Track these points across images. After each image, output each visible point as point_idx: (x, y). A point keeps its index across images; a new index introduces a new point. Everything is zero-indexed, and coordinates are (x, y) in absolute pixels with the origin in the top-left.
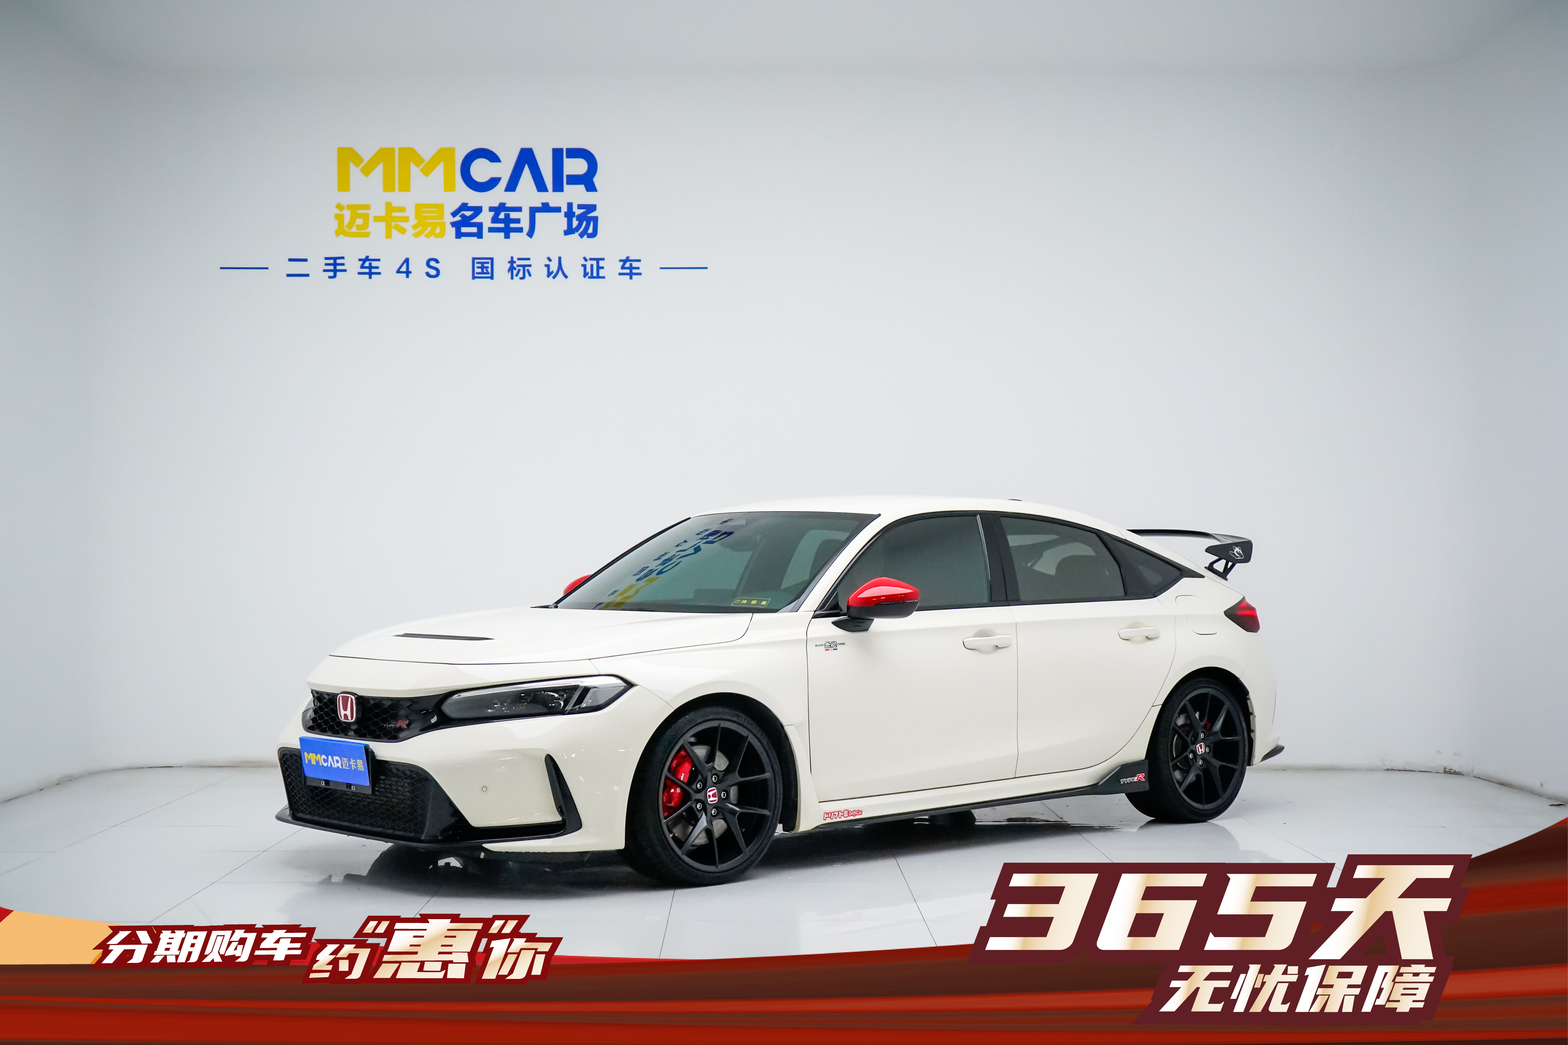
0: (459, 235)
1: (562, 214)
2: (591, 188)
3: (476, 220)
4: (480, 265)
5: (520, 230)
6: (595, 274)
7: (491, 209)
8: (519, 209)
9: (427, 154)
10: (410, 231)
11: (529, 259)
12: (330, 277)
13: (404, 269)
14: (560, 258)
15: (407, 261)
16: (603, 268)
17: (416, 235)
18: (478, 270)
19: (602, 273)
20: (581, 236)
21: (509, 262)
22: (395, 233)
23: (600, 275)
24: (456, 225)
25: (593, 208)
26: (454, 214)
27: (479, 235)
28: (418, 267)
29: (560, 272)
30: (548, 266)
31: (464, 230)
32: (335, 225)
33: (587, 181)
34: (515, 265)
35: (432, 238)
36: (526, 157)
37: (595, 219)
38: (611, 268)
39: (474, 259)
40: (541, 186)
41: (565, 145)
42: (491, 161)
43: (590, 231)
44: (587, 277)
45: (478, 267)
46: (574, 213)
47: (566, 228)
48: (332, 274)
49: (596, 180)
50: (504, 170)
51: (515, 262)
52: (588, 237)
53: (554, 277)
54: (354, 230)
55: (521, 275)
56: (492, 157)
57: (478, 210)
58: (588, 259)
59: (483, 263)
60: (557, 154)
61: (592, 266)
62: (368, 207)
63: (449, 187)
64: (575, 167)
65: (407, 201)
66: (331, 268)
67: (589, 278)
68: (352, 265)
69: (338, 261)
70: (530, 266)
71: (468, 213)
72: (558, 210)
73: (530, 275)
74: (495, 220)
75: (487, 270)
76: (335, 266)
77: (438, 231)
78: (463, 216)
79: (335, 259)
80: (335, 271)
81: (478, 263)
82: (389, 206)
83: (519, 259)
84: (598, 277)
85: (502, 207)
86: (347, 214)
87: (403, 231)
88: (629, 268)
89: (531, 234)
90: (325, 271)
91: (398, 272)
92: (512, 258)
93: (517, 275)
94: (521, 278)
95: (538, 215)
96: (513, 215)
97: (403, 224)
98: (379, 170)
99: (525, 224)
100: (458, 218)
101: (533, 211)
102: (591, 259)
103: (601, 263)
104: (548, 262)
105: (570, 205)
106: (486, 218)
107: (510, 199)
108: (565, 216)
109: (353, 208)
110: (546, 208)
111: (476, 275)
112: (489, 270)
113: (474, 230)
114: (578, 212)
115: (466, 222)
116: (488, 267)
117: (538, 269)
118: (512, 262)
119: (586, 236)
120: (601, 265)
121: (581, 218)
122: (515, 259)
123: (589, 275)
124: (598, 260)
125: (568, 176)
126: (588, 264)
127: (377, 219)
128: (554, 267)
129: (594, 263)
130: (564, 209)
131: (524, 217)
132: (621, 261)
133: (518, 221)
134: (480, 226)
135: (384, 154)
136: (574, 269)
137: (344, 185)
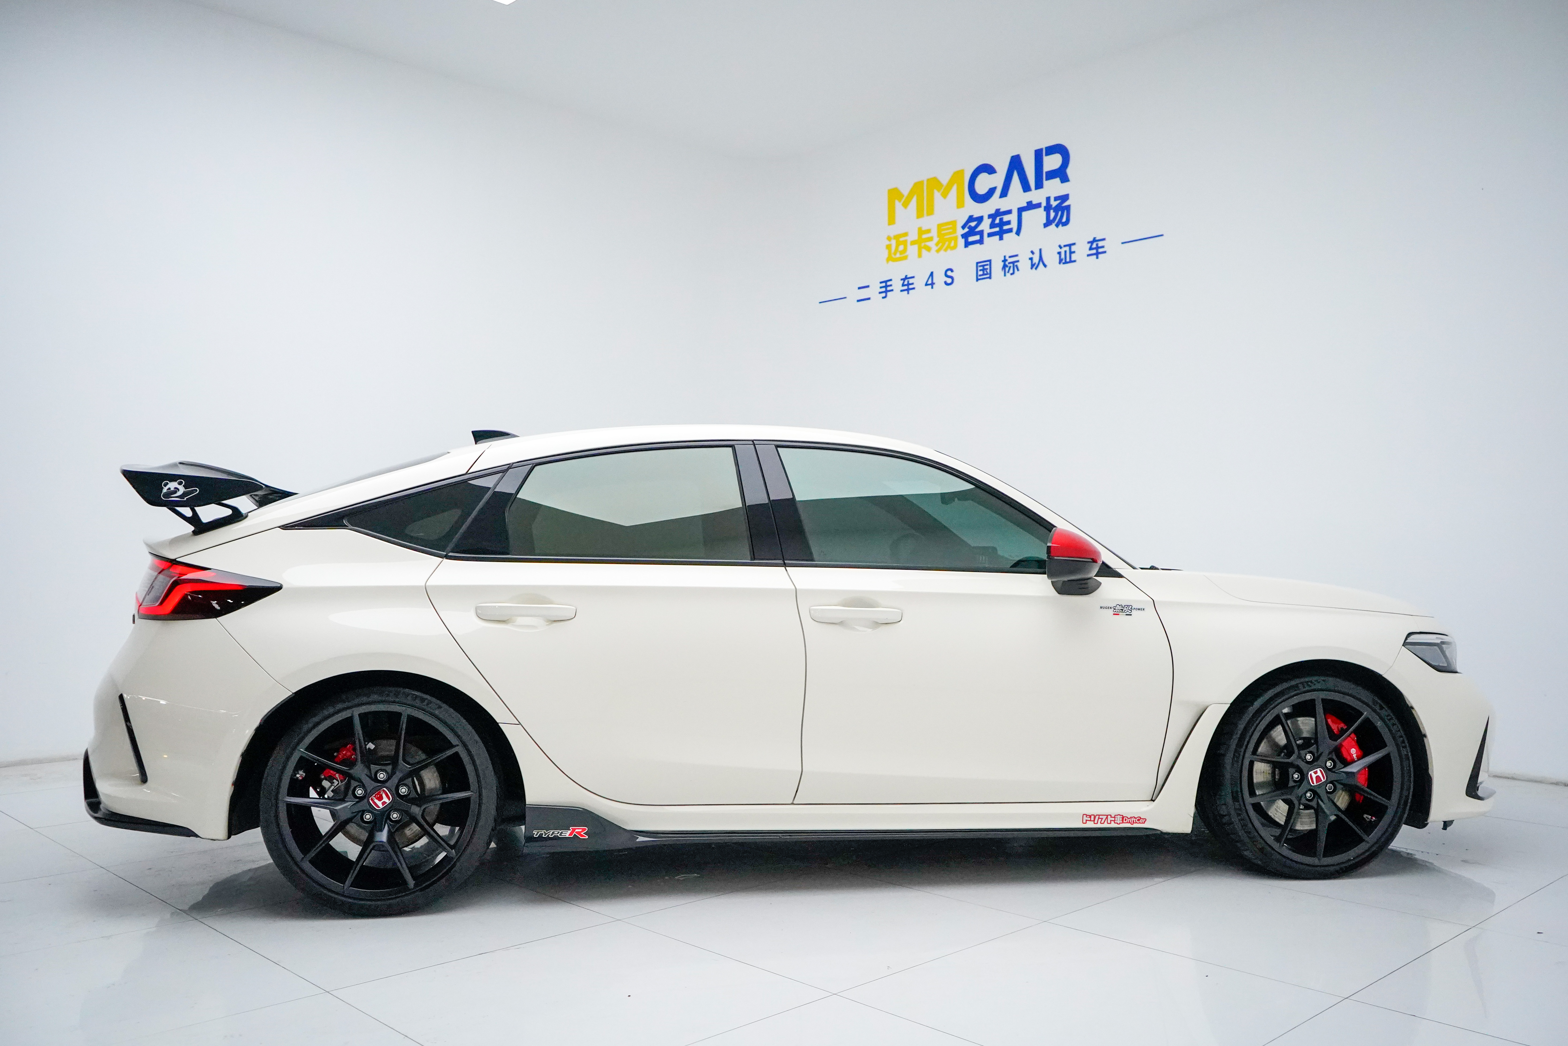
0: (967, 244)
1: (1042, 209)
2: (1065, 179)
3: (978, 230)
4: (981, 268)
5: (1010, 230)
6: (1068, 260)
7: (990, 216)
8: (1009, 212)
9: (945, 179)
10: (934, 248)
11: (1017, 256)
12: (883, 298)
13: (930, 282)
14: (1040, 250)
15: (932, 274)
16: (1074, 252)
17: (938, 251)
18: (980, 273)
19: (1074, 257)
20: (1057, 226)
21: (1003, 261)
22: (924, 252)
23: (1073, 259)
24: (965, 236)
25: (1065, 198)
26: (963, 227)
27: (981, 242)
28: (940, 278)
29: (1041, 263)
30: (1031, 259)
31: (971, 239)
32: (885, 254)
33: (1061, 174)
34: (1007, 263)
35: (949, 251)
36: (1016, 163)
37: (1068, 208)
38: (1082, 250)
39: (977, 263)
40: (1026, 188)
41: (1043, 145)
42: (990, 173)
43: (1064, 220)
44: (1062, 264)
45: (980, 270)
46: (1052, 205)
47: (1045, 221)
48: (884, 295)
49: (1069, 171)
50: (997, 180)
51: (1007, 260)
52: (1063, 226)
53: (1036, 269)
54: (898, 255)
55: (1011, 271)
56: (988, 169)
57: (980, 219)
58: (1062, 246)
59: (983, 266)
60: (1038, 155)
61: (1065, 252)
62: (906, 234)
63: (960, 204)
64: (1052, 162)
65: (930, 223)
66: (884, 289)
67: (1064, 263)
68: (897, 285)
69: (889, 283)
70: (1018, 261)
71: (973, 224)
72: (1039, 205)
73: (1018, 270)
74: (992, 226)
75: (987, 272)
76: (886, 287)
77: (952, 244)
78: (970, 227)
79: (886, 282)
80: (886, 292)
81: (980, 266)
82: (921, 231)
83: (1010, 257)
84: (1071, 261)
85: (998, 213)
86: (894, 242)
87: (929, 249)
88: (1096, 248)
89: (1018, 233)
90: (880, 293)
91: (926, 285)
92: (1005, 257)
93: (1008, 272)
94: (1012, 274)
95: (1024, 214)
96: (1006, 218)
97: (929, 244)
98: (914, 203)
99: (1014, 225)
100: (966, 230)
101: (1021, 210)
102: (1065, 246)
103: (1073, 248)
104: (1031, 256)
105: (1048, 199)
106: (985, 226)
107: (1003, 204)
108: (1045, 210)
109: (897, 237)
110: (1030, 206)
111: (979, 277)
112: (988, 271)
113: (977, 238)
114: (1054, 203)
115: (972, 232)
116: (987, 269)
117: (1024, 264)
118: (1005, 260)
119: (1061, 225)
120: (1072, 250)
121: (1057, 209)
122: (1007, 258)
123: (1064, 261)
124: (1070, 246)
125: (1046, 172)
126: (1063, 251)
127: (913, 243)
128: (1036, 260)
129: (1067, 249)
130: (1044, 204)
131: (1013, 218)
132: (1088, 242)
133: (1009, 223)
134: (981, 233)
135: (917, 187)
136: (1051, 258)
137: (892, 220)
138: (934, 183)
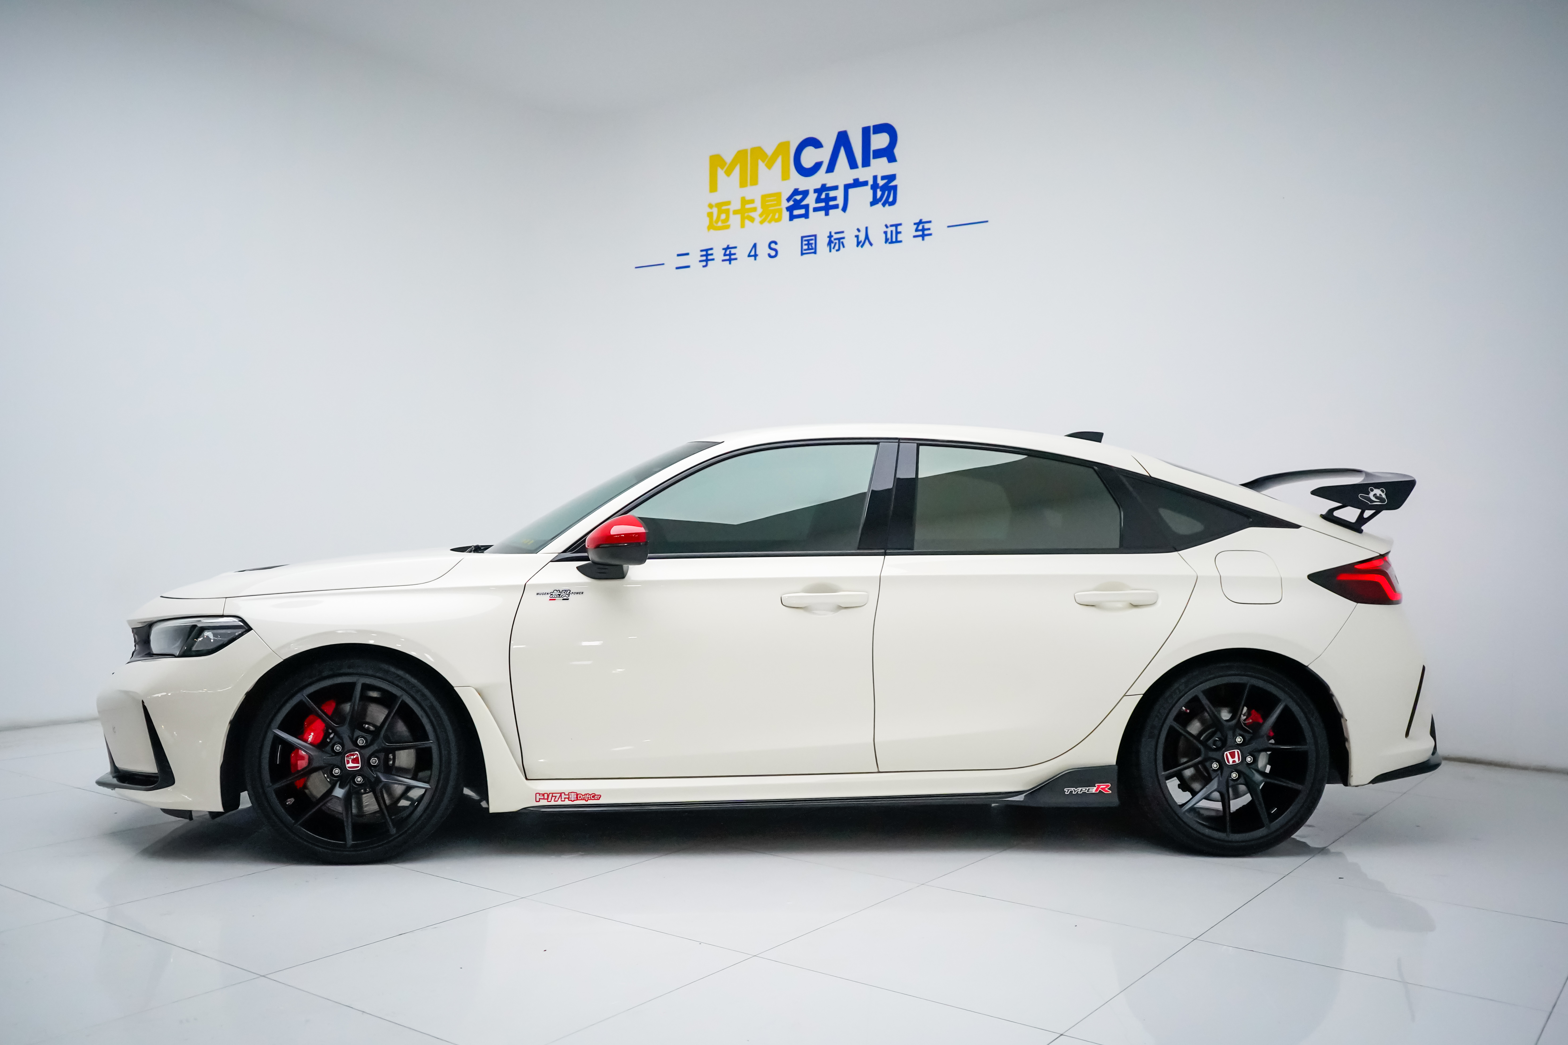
0: (792, 217)
1: (869, 187)
2: (892, 159)
3: (804, 203)
4: (806, 242)
5: (836, 207)
6: (894, 240)
7: (816, 191)
8: (835, 188)
9: (769, 150)
10: (758, 219)
11: (843, 232)
12: (704, 266)
13: (753, 253)
14: (867, 228)
15: (755, 246)
16: (900, 233)
17: (762, 222)
18: (805, 247)
19: (900, 237)
20: (884, 205)
21: (828, 237)
22: (747, 222)
23: (899, 239)
24: (790, 209)
25: (892, 177)
26: (788, 200)
27: (806, 216)
28: (763, 250)
29: (867, 241)
30: (857, 237)
31: (796, 212)
32: (707, 221)
33: (888, 153)
34: (832, 239)
35: (773, 223)
36: (843, 139)
37: (895, 187)
38: (908, 231)
39: (802, 237)
40: (853, 165)
41: (871, 123)
42: (816, 147)
43: (891, 199)
44: (888, 243)
45: (805, 245)
46: (878, 184)
47: (871, 200)
48: (704, 263)
49: (897, 151)
50: (823, 155)
51: (832, 236)
52: (889, 205)
53: (862, 246)
54: (720, 224)
55: (837, 247)
56: (815, 143)
57: (805, 193)
58: (889, 226)
59: (808, 241)
60: (866, 132)
61: (892, 232)
62: (728, 203)
63: (785, 176)
64: (880, 141)
65: (754, 193)
66: (704, 258)
67: (890, 243)
68: (718, 254)
69: (710, 252)
70: (843, 238)
71: (798, 197)
72: (865, 183)
73: (844, 247)
74: (818, 200)
75: (812, 246)
76: (707, 256)
77: (777, 216)
78: (795, 200)
79: (707, 250)
80: (707, 260)
81: (805, 240)
82: (744, 201)
83: (836, 233)
84: (897, 241)
85: (824, 188)
86: (715, 211)
87: (752, 220)
88: (922, 230)
89: (844, 209)
90: (701, 261)
91: (749, 256)
92: (830, 233)
93: (834, 248)
94: (837, 250)
95: (851, 191)
96: (832, 194)
97: (753, 214)
98: (737, 171)
99: (840, 201)
100: (791, 203)
101: (847, 187)
102: (892, 226)
103: (900, 229)
104: (857, 233)
105: (875, 178)
106: (811, 200)
107: (830, 180)
108: (872, 188)
109: (719, 205)
110: (857, 183)
111: (804, 252)
112: (813, 246)
113: (802, 211)
114: (881, 183)
115: (797, 205)
116: (812, 244)
117: (850, 241)
118: (830, 236)
119: (887, 205)
120: (899, 230)
121: (884, 188)
122: (833, 234)
123: (890, 241)
124: (896, 226)
125: (874, 151)
126: (889, 230)
127: (736, 212)
128: (862, 237)
129: (893, 229)
130: (871, 182)
131: (839, 194)
132: (915, 224)
133: (835, 199)
134: (807, 207)
135: (741, 156)
136: (877, 236)
137: (713, 187)
138: (758, 152)
